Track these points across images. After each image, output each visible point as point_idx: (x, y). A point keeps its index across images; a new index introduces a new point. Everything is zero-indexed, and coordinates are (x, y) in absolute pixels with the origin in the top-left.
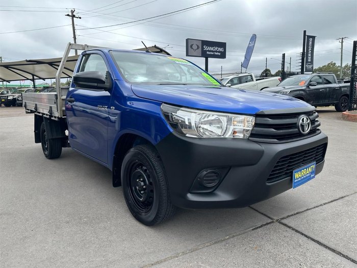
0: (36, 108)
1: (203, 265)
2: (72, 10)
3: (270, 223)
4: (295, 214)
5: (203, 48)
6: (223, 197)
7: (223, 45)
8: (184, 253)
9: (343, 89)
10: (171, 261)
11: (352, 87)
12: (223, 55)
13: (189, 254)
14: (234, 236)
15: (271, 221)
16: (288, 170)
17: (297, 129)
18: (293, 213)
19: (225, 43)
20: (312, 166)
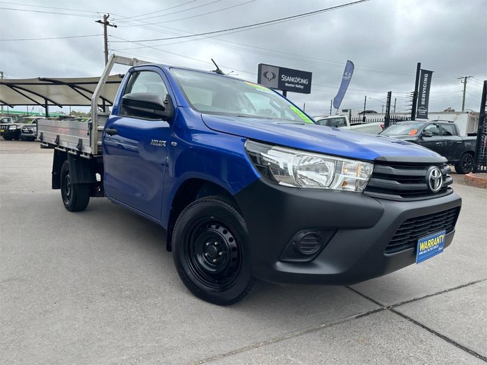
0: (58, 141)
1: (293, 359)
2: (105, 16)
3: (379, 310)
4: (411, 301)
5: (280, 78)
6: (324, 269)
7: (308, 76)
8: (266, 343)
9: (466, 144)
10: (249, 352)
11: (479, 141)
12: (307, 90)
13: (273, 344)
14: (331, 325)
15: (380, 307)
16: (411, 238)
17: (426, 185)
18: (408, 300)
19: (311, 73)
20: (441, 236)
